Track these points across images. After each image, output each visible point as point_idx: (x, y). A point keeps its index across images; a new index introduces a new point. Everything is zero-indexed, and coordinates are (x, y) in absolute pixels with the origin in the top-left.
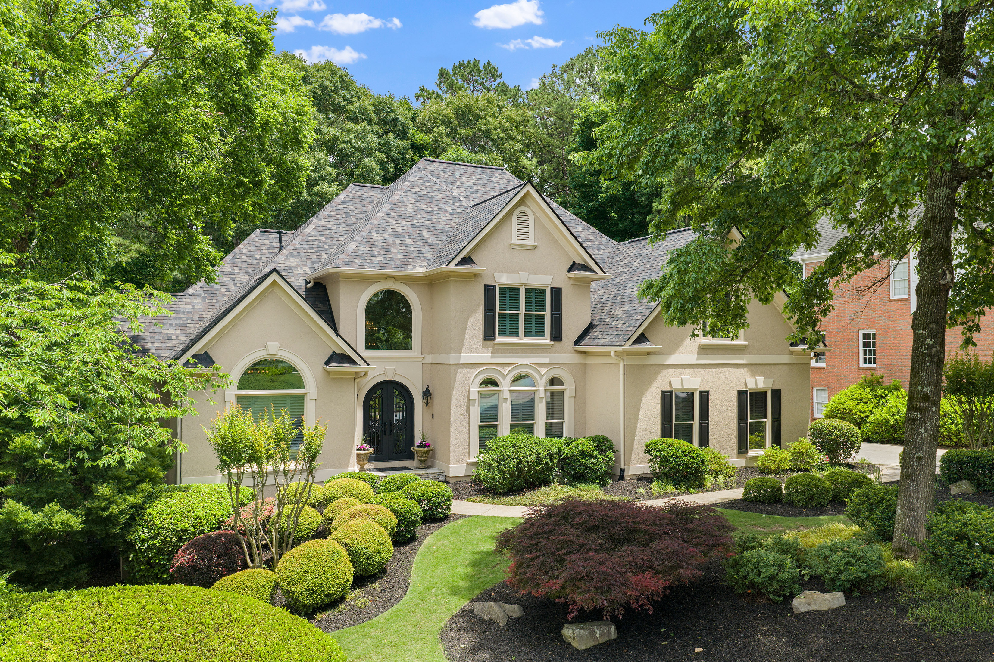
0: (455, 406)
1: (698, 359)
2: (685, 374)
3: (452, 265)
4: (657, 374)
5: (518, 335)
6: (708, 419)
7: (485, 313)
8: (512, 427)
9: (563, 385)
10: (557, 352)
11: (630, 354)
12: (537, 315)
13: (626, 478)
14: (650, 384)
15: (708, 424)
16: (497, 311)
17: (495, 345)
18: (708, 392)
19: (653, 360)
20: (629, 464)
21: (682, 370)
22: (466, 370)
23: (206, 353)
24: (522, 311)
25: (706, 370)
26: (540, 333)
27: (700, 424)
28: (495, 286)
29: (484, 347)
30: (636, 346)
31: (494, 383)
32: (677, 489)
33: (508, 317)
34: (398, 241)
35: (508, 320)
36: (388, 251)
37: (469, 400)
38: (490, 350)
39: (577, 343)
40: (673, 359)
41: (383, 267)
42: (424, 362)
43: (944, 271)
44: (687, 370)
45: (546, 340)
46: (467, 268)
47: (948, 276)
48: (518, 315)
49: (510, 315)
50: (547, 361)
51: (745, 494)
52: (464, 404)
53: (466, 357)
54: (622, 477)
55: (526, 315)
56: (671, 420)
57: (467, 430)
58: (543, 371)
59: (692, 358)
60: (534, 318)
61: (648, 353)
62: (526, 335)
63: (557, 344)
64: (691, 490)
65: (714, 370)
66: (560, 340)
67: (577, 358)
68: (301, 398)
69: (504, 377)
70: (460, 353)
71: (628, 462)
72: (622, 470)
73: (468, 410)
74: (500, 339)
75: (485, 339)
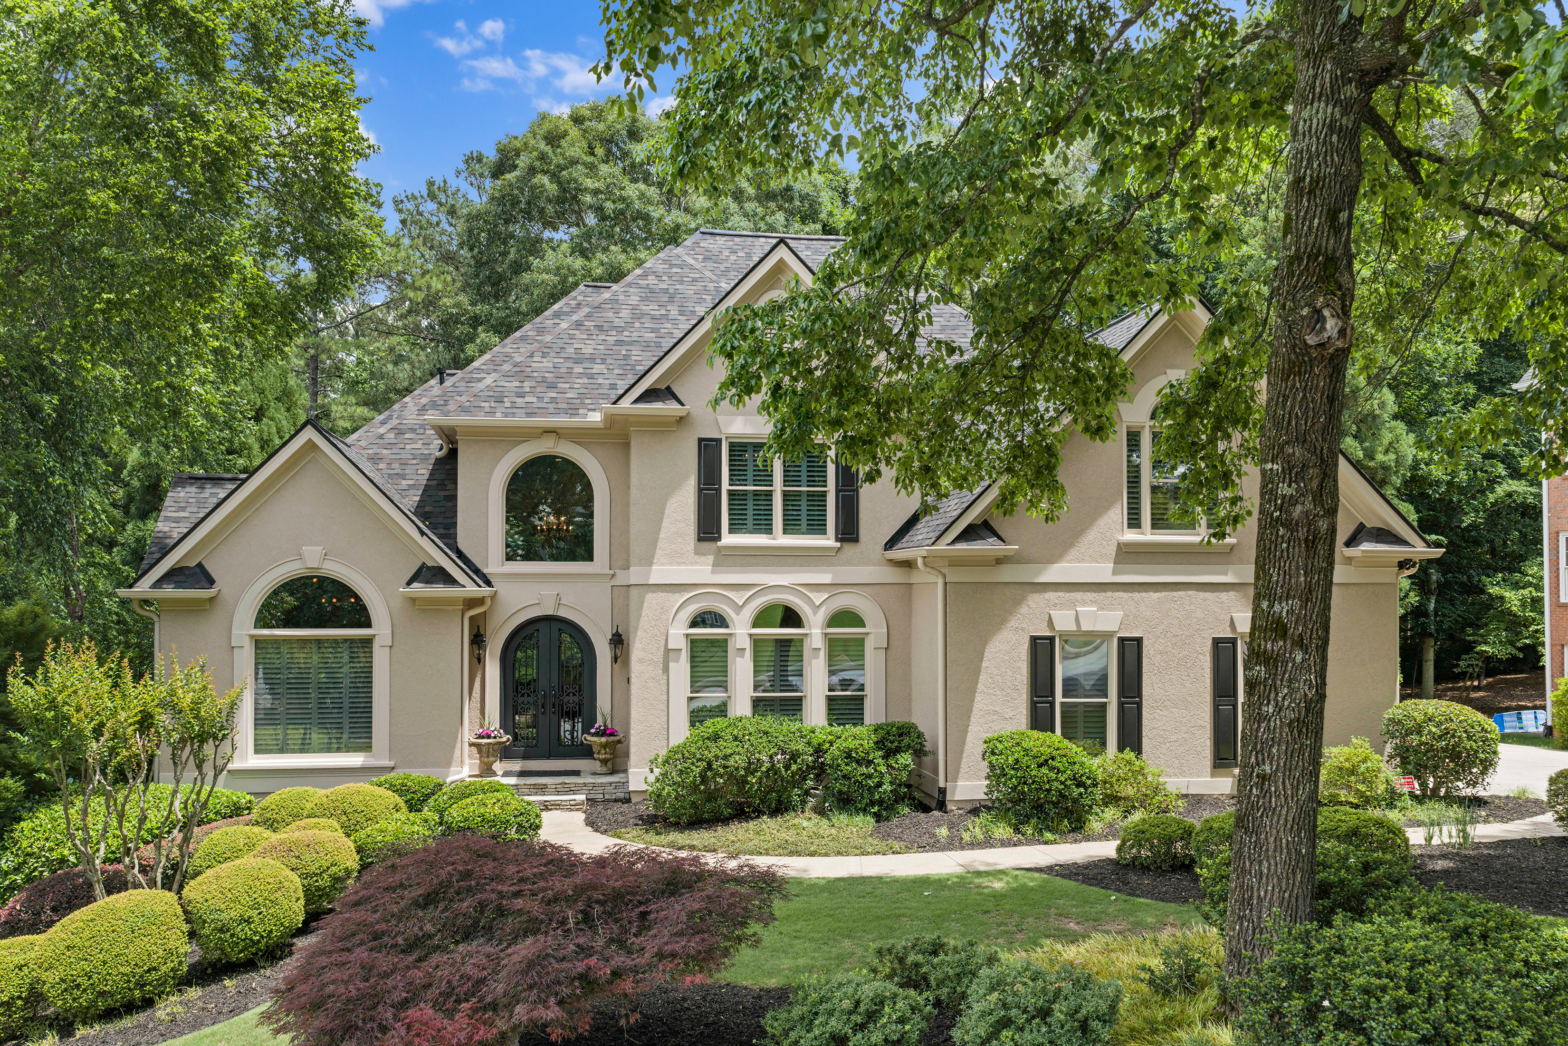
0: (640, 661)
1: (1115, 572)
2: (1084, 603)
3: (626, 403)
4: (1018, 602)
5: (769, 530)
6: (1140, 695)
7: (700, 490)
8: (757, 703)
9: (864, 626)
10: (849, 563)
11: (956, 562)
12: (810, 494)
13: (950, 806)
14: (1002, 622)
15: (1139, 706)
16: (725, 486)
17: (720, 549)
18: (1139, 641)
19: (1008, 574)
20: (955, 779)
21: (1078, 595)
22: (661, 596)
23: (200, 565)
24: (778, 486)
25: (1136, 595)
26: (817, 526)
27: (1121, 706)
28: (719, 441)
29: (697, 552)
30: (961, 546)
31: (719, 620)
32: (1017, 830)
33: (750, 495)
34: (578, 369)
35: (750, 504)
36: (552, 386)
37: (667, 651)
38: (711, 558)
39: (891, 544)
40: (1054, 573)
41: (529, 414)
42: (613, 583)
43: (1318, 312)
44: (1090, 596)
45: (828, 541)
46: (657, 407)
47: (1331, 325)
48: (769, 494)
49: (756, 494)
50: (827, 578)
51: (1119, 850)
52: (659, 656)
53: (659, 573)
54: (942, 806)
55: (785, 494)
56: (1052, 694)
57: (663, 707)
58: (818, 598)
59: (1104, 572)
60: (804, 498)
61: (1000, 561)
62: (785, 532)
63: (849, 548)
64: (1048, 836)
65: (1154, 596)
66: (856, 540)
67: (891, 575)
68: (368, 642)
69: (739, 609)
70: (651, 564)
71: (952, 775)
72: (943, 791)
73: (666, 670)
74: (728, 539)
75: (700, 539)
